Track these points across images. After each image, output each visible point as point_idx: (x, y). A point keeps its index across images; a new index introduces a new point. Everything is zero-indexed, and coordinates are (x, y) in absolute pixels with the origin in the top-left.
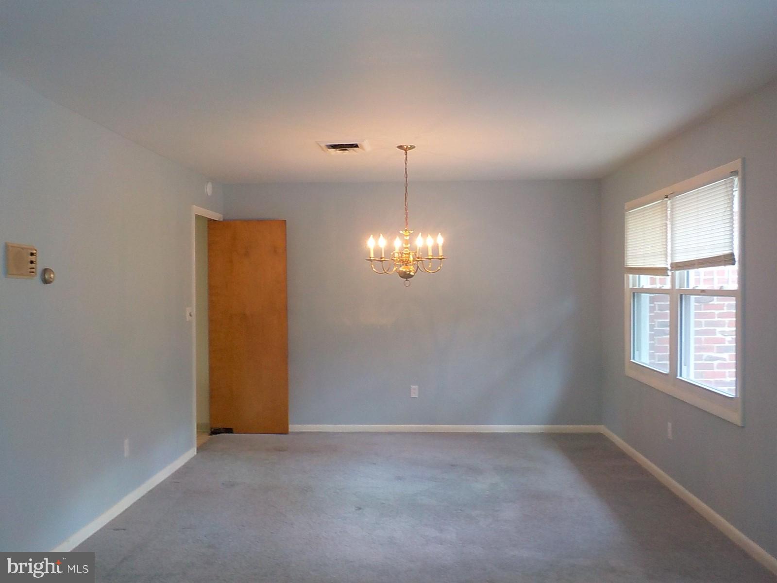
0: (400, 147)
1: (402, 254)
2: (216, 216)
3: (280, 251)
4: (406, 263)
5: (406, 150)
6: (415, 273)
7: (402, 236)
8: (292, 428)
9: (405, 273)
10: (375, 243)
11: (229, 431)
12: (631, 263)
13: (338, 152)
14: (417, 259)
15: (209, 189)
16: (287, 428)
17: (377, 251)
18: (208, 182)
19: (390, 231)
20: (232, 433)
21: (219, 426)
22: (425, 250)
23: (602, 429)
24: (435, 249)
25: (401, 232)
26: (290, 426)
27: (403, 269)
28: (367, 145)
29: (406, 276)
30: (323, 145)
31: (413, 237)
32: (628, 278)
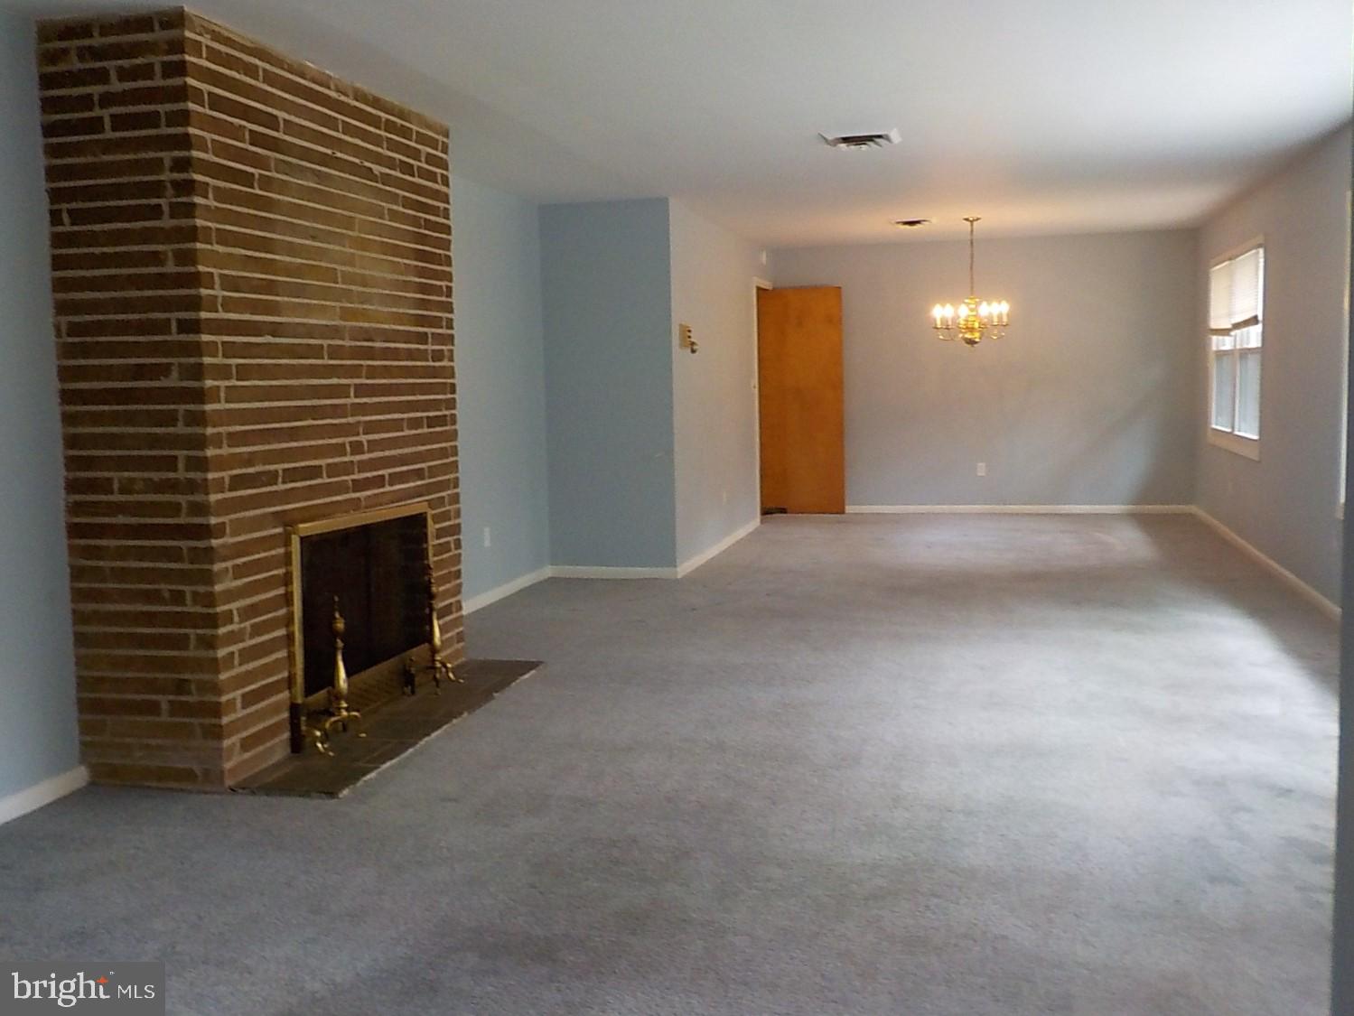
0: (967, 220)
1: (967, 321)
2: (767, 285)
3: (835, 320)
4: (971, 330)
5: (972, 222)
6: (980, 338)
7: (968, 304)
8: (849, 509)
9: (970, 339)
10: (941, 312)
11: (783, 511)
12: (1214, 325)
13: (907, 227)
14: (983, 327)
15: (764, 258)
16: (844, 508)
17: (944, 320)
18: (762, 251)
19: (955, 299)
20: (785, 513)
21: (772, 505)
22: (990, 318)
23: (1193, 509)
24: (1000, 317)
25: (967, 301)
26: (847, 507)
27: (968, 336)
28: (934, 220)
29: (971, 342)
30: (893, 222)
31: (978, 304)
32: (1210, 339)
